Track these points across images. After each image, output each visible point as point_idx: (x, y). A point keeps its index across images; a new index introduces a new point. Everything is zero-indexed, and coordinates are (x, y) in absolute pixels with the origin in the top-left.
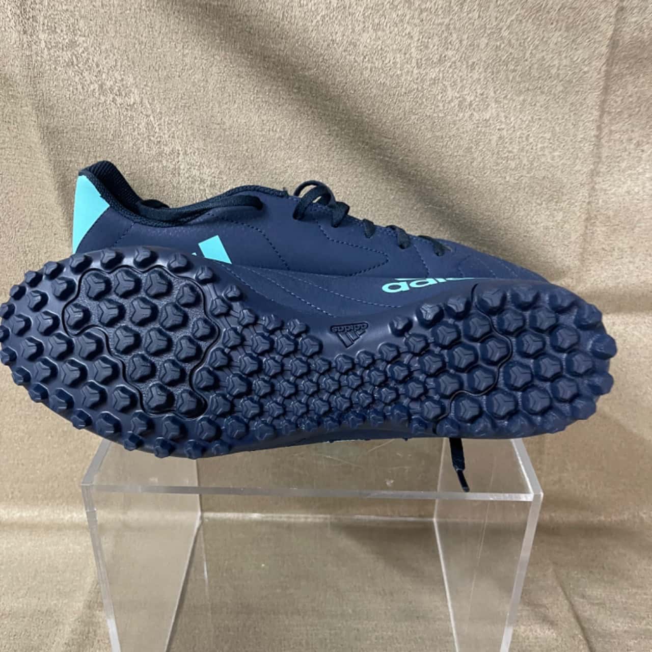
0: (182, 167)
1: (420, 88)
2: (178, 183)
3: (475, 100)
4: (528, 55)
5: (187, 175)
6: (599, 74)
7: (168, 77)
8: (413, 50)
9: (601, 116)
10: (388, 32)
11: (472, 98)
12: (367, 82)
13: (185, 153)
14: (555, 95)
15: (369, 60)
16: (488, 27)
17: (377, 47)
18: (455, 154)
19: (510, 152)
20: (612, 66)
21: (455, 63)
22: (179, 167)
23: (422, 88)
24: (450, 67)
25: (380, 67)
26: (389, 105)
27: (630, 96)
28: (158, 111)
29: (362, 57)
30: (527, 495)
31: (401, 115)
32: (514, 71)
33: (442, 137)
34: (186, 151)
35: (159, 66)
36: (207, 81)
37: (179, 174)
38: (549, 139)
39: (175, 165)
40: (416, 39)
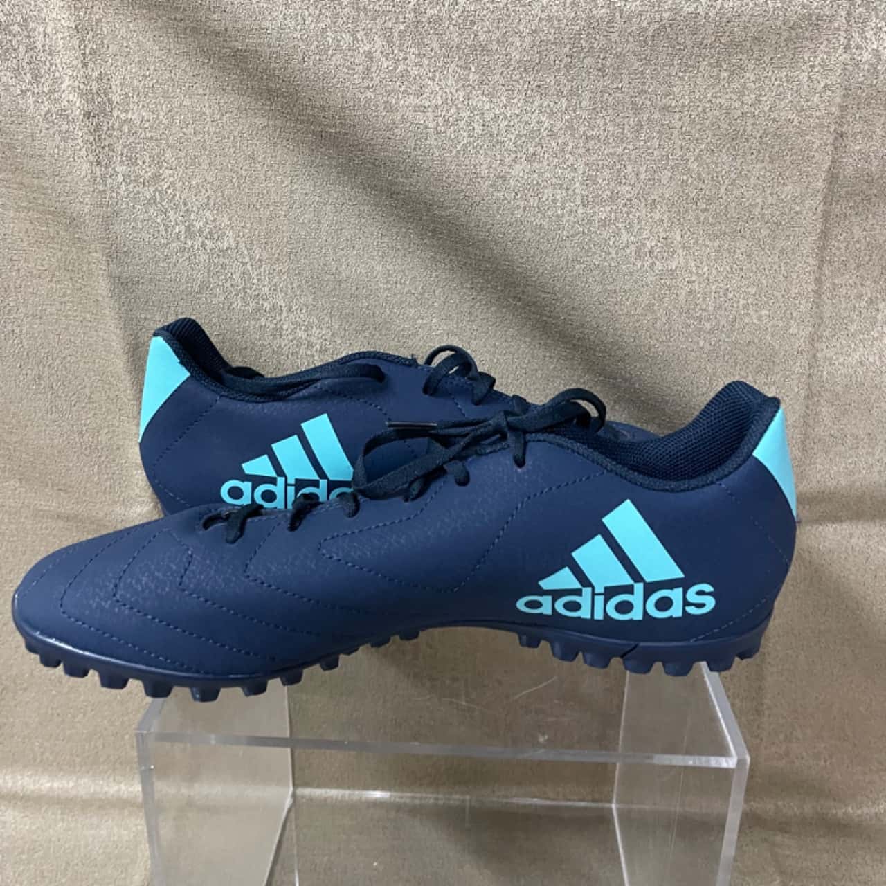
0: (285, 327)
1: (586, 231)
2: (280, 347)
3: (657, 245)
4: (723, 190)
5: (291, 337)
6: (814, 214)
7: (270, 218)
8: (577, 185)
9: (820, 268)
10: (545, 163)
11: (653, 244)
12: (519, 223)
13: (290, 310)
14: (759, 240)
15: (521, 197)
16: (671, 157)
17: (532, 183)
18: (632, 312)
19: (704, 310)
20: (831, 204)
21: (631, 200)
22: (282, 328)
23: (589, 230)
24: (625, 205)
25: (535, 205)
26: (547, 251)
27: (858, 242)
28: (257, 258)
29: (514, 194)
30: (729, 759)
31: (563, 265)
32: (706, 210)
33: (615, 292)
34: (291, 307)
35: (261, 205)
36: (319, 222)
37: (281, 336)
38: (754, 295)
39: (276, 324)
40: (581, 172)
